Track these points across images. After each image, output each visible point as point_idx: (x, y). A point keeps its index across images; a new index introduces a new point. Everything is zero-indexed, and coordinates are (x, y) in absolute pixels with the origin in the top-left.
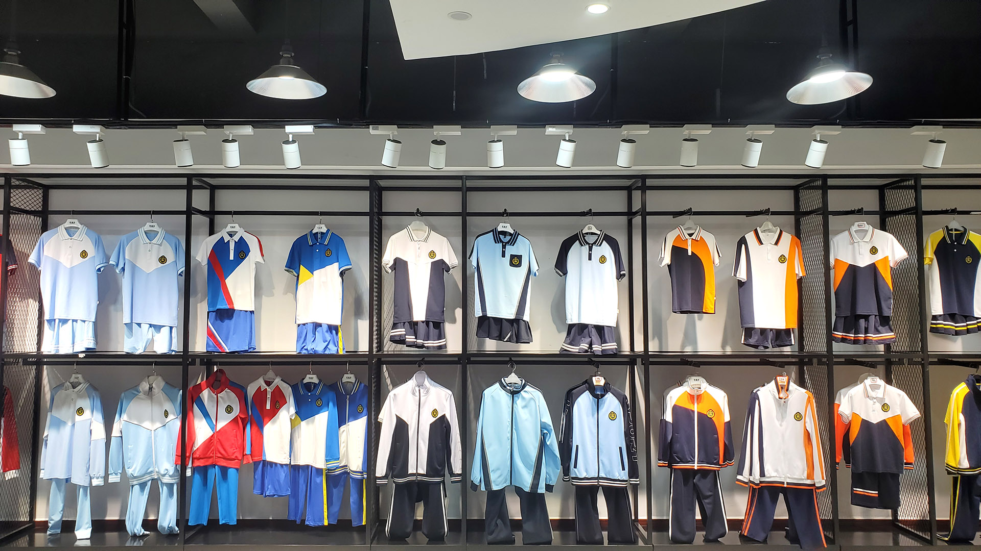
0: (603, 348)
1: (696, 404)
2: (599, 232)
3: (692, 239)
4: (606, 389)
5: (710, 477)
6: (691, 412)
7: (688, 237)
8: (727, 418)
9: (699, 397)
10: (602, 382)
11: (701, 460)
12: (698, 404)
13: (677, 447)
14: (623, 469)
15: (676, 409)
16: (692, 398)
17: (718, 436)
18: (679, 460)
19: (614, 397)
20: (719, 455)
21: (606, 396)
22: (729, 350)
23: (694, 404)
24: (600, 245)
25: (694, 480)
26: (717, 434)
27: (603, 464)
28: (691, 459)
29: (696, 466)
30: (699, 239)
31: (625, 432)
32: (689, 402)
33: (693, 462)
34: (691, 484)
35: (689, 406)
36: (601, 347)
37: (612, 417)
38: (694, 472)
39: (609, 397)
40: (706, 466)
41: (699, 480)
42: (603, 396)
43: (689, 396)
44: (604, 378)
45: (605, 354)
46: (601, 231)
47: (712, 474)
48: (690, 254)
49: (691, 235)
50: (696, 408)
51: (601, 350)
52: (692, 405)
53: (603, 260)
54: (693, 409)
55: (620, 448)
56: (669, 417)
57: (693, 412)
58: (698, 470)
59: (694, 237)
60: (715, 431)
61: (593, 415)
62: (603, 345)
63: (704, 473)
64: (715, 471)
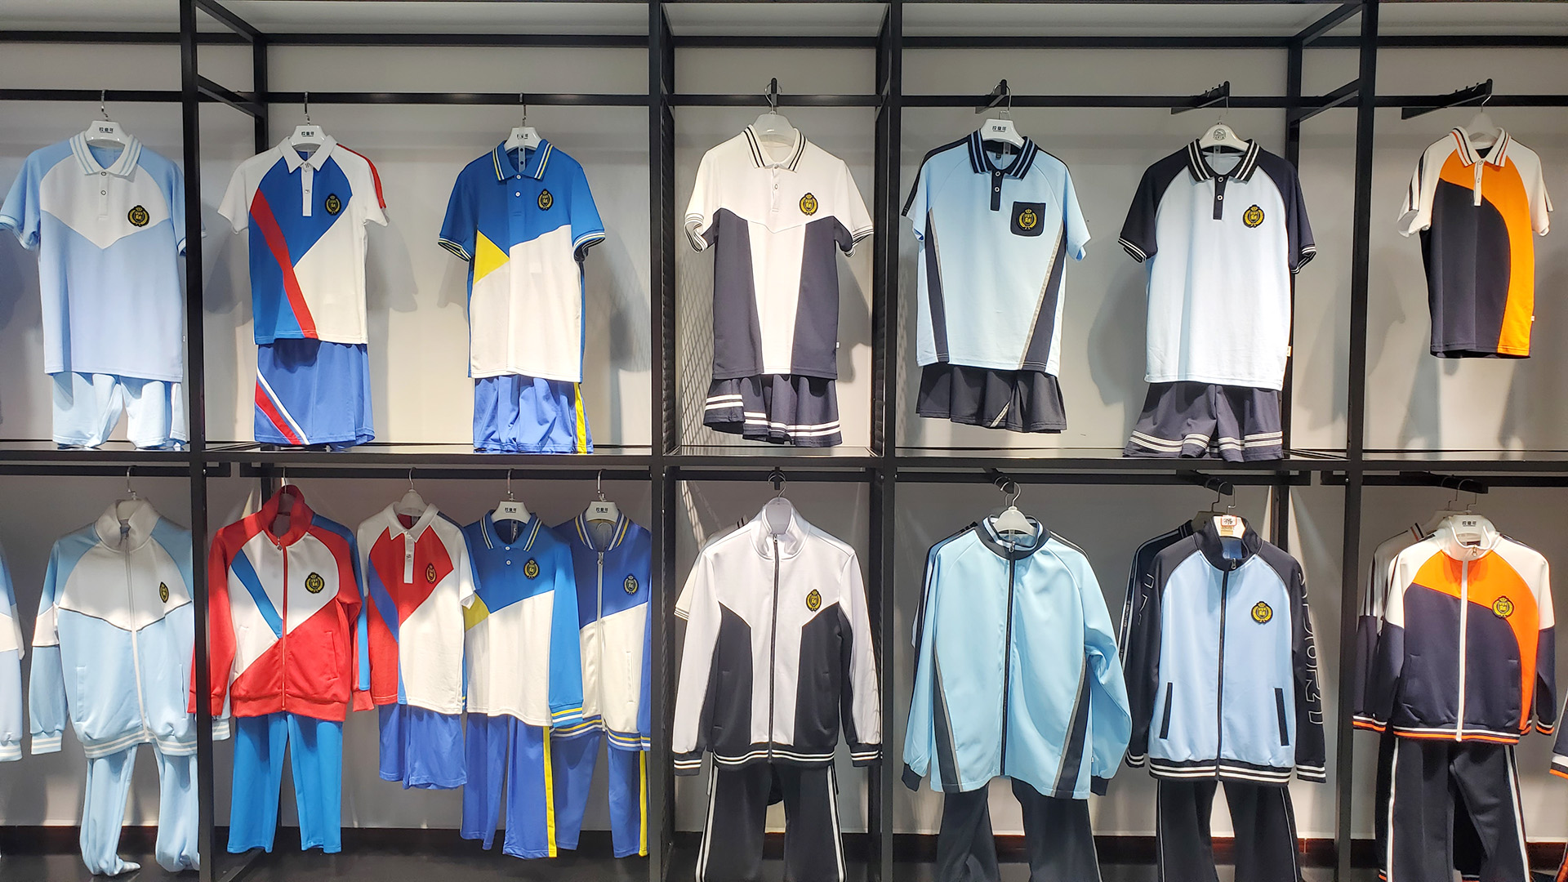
0: (1248, 445)
1: (1465, 584)
2: (1243, 146)
3: (1486, 163)
4: (1248, 546)
5: (1492, 761)
6: (1451, 600)
7: (1476, 157)
8: (1547, 620)
9: (1474, 565)
10: (1238, 531)
11: (1474, 720)
12: (1470, 583)
13: (1414, 687)
14: (1285, 741)
15: (1413, 595)
16: (1454, 567)
17: (1519, 663)
18: (1417, 719)
19: (1269, 568)
20: (1518, 707)
21: (1246, 565)
22: (1516, 449)
23: (1460, 583)
24: (1247, 179)
25: (1451, 767)
26: (1518, 657)
27: (1231, 727)
28: (1448, 717)
29: (1459, 733)
30: (1503, 165)
31: (1293, 652)
32: (1447, 579)
33: (1452, 723)
34: (1441, 777)
35: (1447, 588)
36: (1239, 442)
37: (1261, 613)
38: (1452, 748)
39: (1255, 566)
40: (1483, 734)
41: (1465, 767)
42: (1239, 563)
43: (1448, 562)
44: (1244, 521)
45: (1251, 460)
46: (1249, 141)
47: (1499, 752)
48: (1477, 203)
49: (1483, 153)
50: (1464, 593)
51: (1239, 448)
52: (1454, 586)
53: (1253, 217)
54: (1458, 596)
55: (1279, 693)
56: (1397, 616)
57: (1457, 601)
58: (1464, 742)
59: (1490, 158)
60: (1514, 652)
61: (1210, 610)
62: (1248, 438)
63: (1478, 751)
64: (1501, 746)
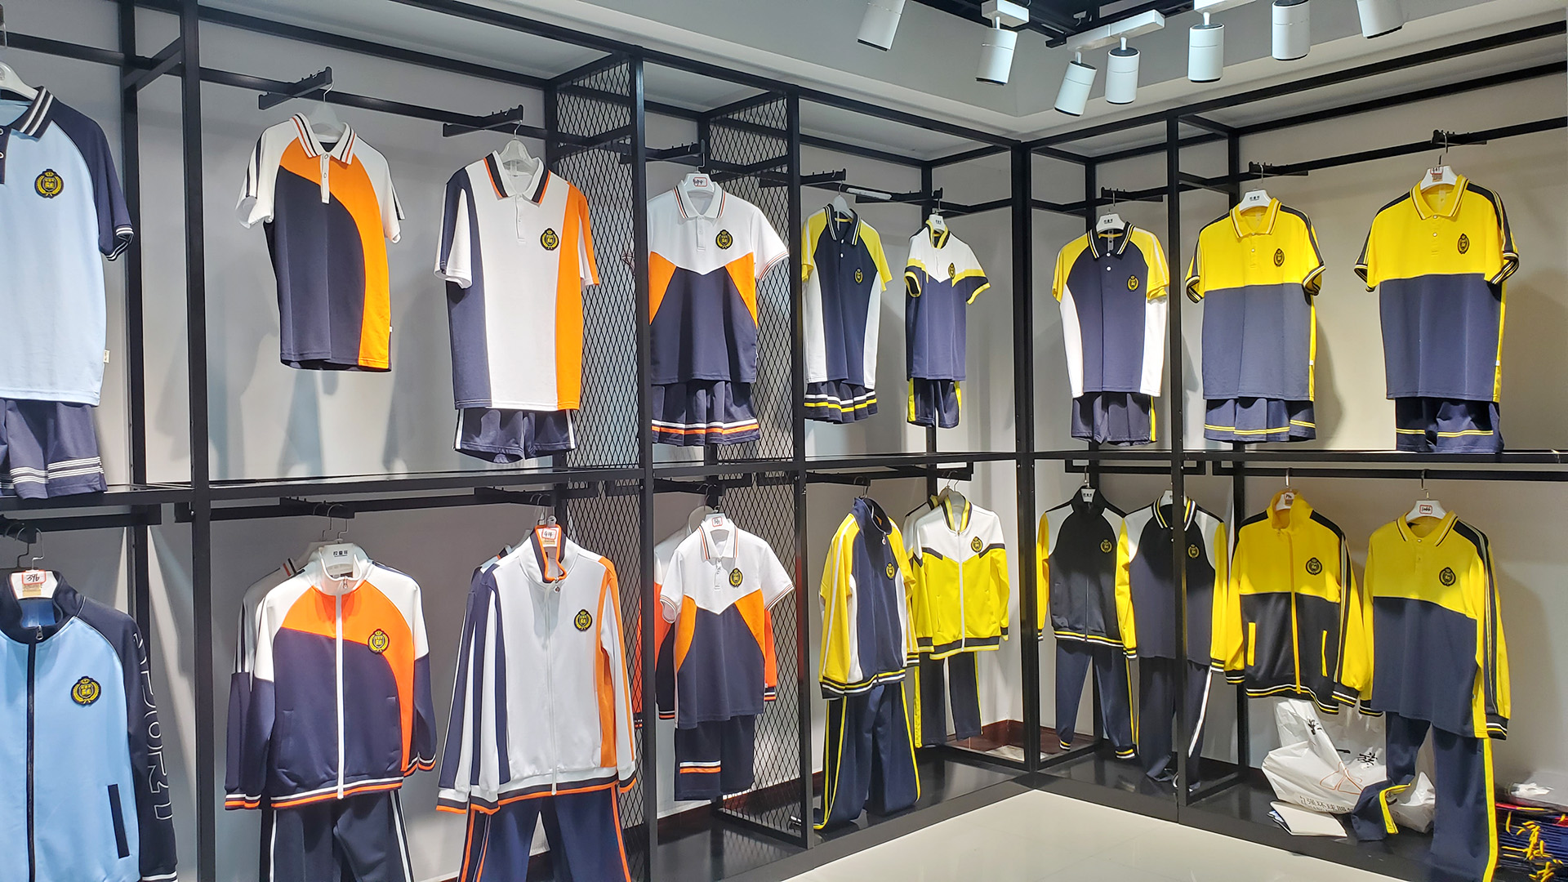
0: (52, 476)
1: (339, 621)
2: (31, 93)
3: (332, 158)
4: (60, 609)
5: (378, 811)
6: (325, 642)
7: (320, 150)
8: (422, 649)
9: (348, 599)
10: (47, 586)
11: (355, 771)
12: (344, 619)
13: (288, 747)
14: (123, 851)
15: (282, 640)
16: (327, 604)
17: (398, 700)
18: (294, 784)
19: (93, 632)
20: (399, 748)
21: (62, 632)
22: (400, 471)
23: (334, 621)
24: (38, 135)
25: (335, 829)
26: (396, 694)
27: (49, 851)
28: (328, 774)
29: (340, 790)
30: (349, 162)
31: (129, 735)
32: (320, 619)
33: (333, 780)
34: (325, 844)
35: (321, 629)
36: (43, 473)
37: (86, 691)
38: (334, 808)
39: (75, 631)
40: (368, 785)
41: (349, 826)
42: (49, 632)
43: (320, 599)
44: (56, 575)
45: (58, 495)
46: (39, 89)
47: (382, 802)
48: (326, 199)
49: (328, 147)
50: (339, 633)
51: (43, 481)
52: (328, 624)
54: (332, 636)
55: (113, 791)
56: (264, 668)
57: (332, 641)
58: (346, 799)
59: (336, 152)
60: (392, 688)
61: (11, 699)
62: (51, 466)
63: (360, 804)
64: (388, 792)
